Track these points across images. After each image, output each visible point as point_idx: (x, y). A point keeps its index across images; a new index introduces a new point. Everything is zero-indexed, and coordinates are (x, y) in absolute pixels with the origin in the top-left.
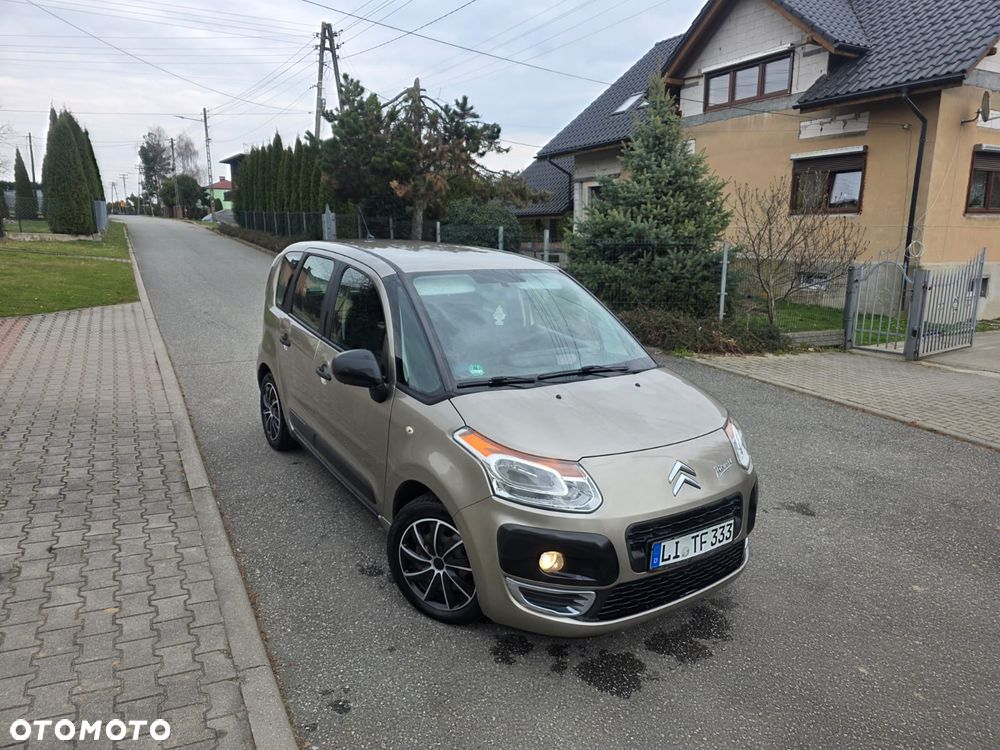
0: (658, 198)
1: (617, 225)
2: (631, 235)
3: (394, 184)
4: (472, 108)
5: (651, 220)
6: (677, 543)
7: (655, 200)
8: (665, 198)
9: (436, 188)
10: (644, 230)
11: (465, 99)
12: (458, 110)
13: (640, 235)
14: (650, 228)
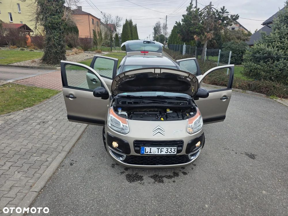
0: (281, 40)
1: (261, 50)
2: (266, 53)
3: (195, 36)
4: (226, 10)
5: (275, 48)
6: (151, 149)
7: (279, 40)
8: (283, 40)
9: (208, 37)
10: (271, 51)
11: (224, 7)
12: (221, 11)
13: (270, 53)
14: (274, 51)
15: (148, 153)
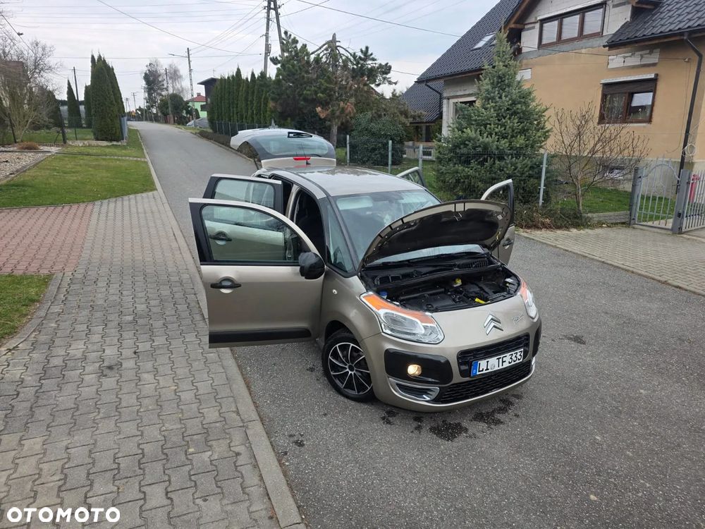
0: (499, 120)
1: (469, 139)
2: (480, 146)
3: (319, 109)
4: (372, 54)
5: (493, 136)
6: (488, 362)
7: (497, 121)
8: (504, 121)
9: (347, 112)
10: (488, 142)
11: (367, 48)
12: (363, 56)
13: (486, 147)
14: (493, 142)
15: (484, 372)
